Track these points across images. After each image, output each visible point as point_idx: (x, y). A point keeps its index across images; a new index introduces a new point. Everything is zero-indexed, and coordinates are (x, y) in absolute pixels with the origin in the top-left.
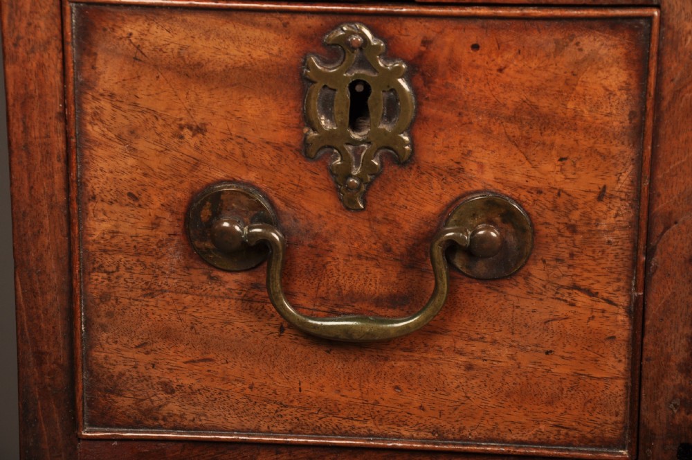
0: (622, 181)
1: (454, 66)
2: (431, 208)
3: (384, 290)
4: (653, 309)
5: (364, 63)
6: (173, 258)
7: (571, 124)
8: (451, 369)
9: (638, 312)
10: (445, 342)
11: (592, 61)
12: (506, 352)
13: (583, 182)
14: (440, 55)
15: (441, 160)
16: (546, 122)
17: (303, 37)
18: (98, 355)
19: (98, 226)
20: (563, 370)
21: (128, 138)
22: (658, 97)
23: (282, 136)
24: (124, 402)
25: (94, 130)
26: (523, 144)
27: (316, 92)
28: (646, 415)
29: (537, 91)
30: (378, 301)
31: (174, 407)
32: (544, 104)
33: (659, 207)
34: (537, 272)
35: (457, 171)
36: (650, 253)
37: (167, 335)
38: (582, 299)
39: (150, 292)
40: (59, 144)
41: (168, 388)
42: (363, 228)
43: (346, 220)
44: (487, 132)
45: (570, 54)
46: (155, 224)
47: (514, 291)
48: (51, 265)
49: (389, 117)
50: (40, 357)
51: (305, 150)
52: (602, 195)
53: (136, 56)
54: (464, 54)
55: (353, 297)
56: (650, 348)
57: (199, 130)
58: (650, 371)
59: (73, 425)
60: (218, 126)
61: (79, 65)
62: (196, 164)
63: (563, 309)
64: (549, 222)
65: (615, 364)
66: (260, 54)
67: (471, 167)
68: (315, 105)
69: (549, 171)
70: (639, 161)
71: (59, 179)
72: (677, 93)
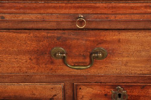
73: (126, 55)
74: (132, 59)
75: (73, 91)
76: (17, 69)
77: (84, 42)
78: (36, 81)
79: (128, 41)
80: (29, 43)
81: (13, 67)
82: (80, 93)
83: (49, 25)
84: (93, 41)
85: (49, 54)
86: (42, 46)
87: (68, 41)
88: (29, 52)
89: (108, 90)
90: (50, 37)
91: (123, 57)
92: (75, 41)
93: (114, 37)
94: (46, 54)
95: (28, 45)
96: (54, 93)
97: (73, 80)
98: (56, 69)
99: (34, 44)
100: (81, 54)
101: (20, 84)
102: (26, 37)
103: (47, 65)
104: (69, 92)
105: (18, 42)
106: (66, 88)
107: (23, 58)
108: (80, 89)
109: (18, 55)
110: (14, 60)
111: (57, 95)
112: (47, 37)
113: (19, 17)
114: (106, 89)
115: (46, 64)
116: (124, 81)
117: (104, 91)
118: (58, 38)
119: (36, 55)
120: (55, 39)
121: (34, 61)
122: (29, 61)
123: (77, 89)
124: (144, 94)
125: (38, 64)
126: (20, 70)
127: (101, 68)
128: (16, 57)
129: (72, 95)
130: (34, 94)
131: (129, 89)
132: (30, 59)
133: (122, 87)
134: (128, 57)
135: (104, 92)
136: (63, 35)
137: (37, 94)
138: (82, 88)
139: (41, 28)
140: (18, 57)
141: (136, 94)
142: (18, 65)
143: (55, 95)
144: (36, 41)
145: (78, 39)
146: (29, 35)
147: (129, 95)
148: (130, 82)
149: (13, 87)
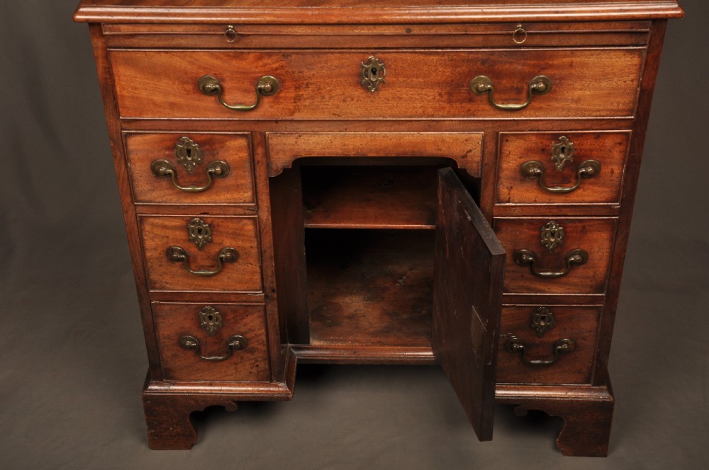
0: (255, 245)
1: (218, 225)
2: (217, 250)
3: (209, 265)
4: (264, 267)
5: (199, 225)
6: (165, 260)
7: (244, 235)
8: (225, 279)
9: (261, 268)
10: (223, 273)
11: (246, 224)
12: (235, 275)
13: (248, 245)
14: (215, 224)
15: (218, 242)
16: (239, 235)
17: (187, 221)
18: (151, 277)
19: (148, 254)
20: (248, 278)
21: (153, 239)
22: (260, 231)
23: (184, 238)
24: (158, 285)
25: (145, 238)
26: (235, 239)
27: (190, 231)
28: (265, 285)
29: (236, 229)
30: (208, 267)
31: (168, 286)
32: (238, 232)
33: (263, 249)
34: (240, 261)
35: (222, 243)
36: (262, 257)
37: (165, 273)
38: (250, 265)
39: (161, 266)
40: (138, 240)
41: (166, 283)
42: (204, 254)
43: (200, 252)
44: (227, 237)
45: (241, 223)
46: (160, 254)
47: (235, 264)
48: (139, 261)
49: (206, 234)
50: (139, 278)
51: (189, 240)
52: (251, 247)
53: (153, 225)
54: (220, 223)
55: (203, 266)
56: (264, 273)
57: (167, 237)
58: (265, 277)
59: (148, 290)
60: (171, 237)
61: (141, 227)
62: (167, 243)
63: (246, 267)
64: (241, 252)
65: (257, 277)
66: (178, 224)
67: (224, 243)
68: (191, 233)
69: (240, 243)
70: (257, 241)
71: (139, 246)
72: (263, 230)
73: (579, 87)
74: (587, 93)
75: (497, 144)
76: (420, 111)
77: (520, 67)
78: (445, 129)
79: (584, 65)
80: (440, 69)
81: (414, 108)
82: (506, 148)
83: (472, 40)
84: (534, 66)
85: (468, 86)
86: (460, 74)
87: (496, 67)
88: (439, 83)
89: (547, 143)
90: (472, 60)
91: (575, 89)
92: (507, 66)
93: (564, 60)
94: (463, 86)
95: (440, 73)
96: (468, 148)
97: (498, 126)
98: (475, 111)
99: (448, 72)
100: (513, 87)
101: (422, 133)
102: (437, 60)
103: (463, 105)
104: (491, 146)
105: (425, 68)
106: (487, 140)
107: (429, 94)
108: (507, 141)
109: (423, 89)
110: (417, 97)
111: (473, 151)
112: (468, 61)
113: (432, 29)
114: (544, 141)
115: (461, 103)
116: (571, 128)
117: (541, 143)
118: (483, 62)
119: (448, 88)
120: (479, 64)
121: (445, 97)
122: (438, 98)
123: (502, 142)
124: (598, 147)
125: (450, 101)
126: (424, 112)
127: (541, 107)
128: (420, 92)
129: (494, 151)
130: (440, 150)
131: (577, 140)
132: (440, 95)
133: (567, 138)
134: (581, 89)
135: (540, 145)
136: (491, 57)
137: (444, 149)
138: (509, 139)
139: (459, 46)
140: (424, 92)
141: (588, 147)
142: (422, 105)
143: (470, 151)
144: (452, 66)
145: (511, 63)
146: (442, 58)
147: (576, 149)
148: (580, 128)
149: (411, 138)
